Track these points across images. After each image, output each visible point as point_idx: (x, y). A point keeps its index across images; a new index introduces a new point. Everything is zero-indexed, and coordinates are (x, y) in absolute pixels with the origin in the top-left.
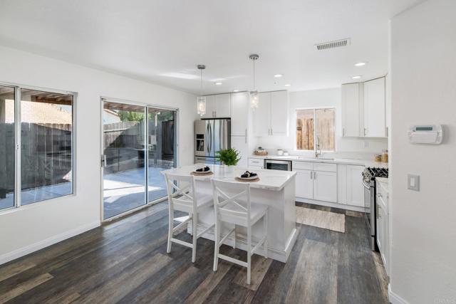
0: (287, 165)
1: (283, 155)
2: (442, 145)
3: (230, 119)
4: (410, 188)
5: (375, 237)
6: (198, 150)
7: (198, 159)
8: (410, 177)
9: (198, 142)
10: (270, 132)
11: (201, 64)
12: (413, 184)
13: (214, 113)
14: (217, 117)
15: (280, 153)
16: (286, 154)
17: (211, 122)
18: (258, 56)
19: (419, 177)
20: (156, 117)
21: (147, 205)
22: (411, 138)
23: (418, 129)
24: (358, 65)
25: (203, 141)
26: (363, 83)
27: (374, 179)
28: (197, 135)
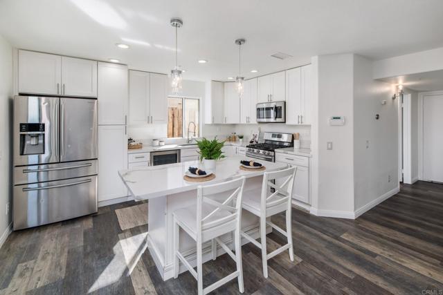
0: (176, 155)
2: (344, 126)
3: (96, 99)
4: (328, 149)
8: (328, 143)
10: (150, 119)
12: (329, 147)
13: (61, 86)
15: (157, 143)
16: (163, 144)
22: (331, 123)
23: (334, 118)
25: (44, 135)
26: (224, 82)
27: (274, 151)
28: (21, 125)
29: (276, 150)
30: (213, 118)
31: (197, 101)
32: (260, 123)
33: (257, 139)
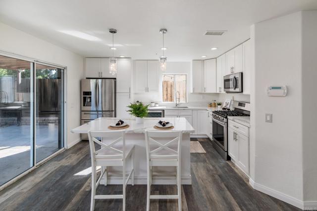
0: (161, 113)
1: (155, 106)
2: (287, 97)
3: (115, 79)
4: (267, 121)
5: (227, 152)
6: (84, 105)
7: (85, 114)
8: (267, 115)
9: (85, 98)
10: (147, 90)
11: (114, 28)
12: (268, 119)
13: (100, 73)
14: (103, 77)
15: (153, 104)
16: (157, 105)
17: (100, 81)
18: (166, 30)
19: (272, 115)
20: (20, 74)
21: (35, 167)
22: (269, 93)
23: (273, 88)
24: (213, 49)
25: (90, 97)
26: (204, 60)
27: (226, 118)
28: (84, 92)
29: (228, 117)
30: (194, 89)
31: (185, 76)
32: (227, 92)
33: (228, 107)
